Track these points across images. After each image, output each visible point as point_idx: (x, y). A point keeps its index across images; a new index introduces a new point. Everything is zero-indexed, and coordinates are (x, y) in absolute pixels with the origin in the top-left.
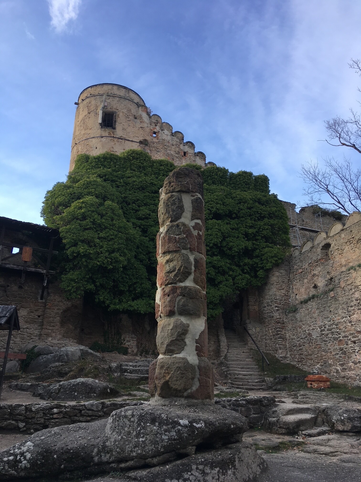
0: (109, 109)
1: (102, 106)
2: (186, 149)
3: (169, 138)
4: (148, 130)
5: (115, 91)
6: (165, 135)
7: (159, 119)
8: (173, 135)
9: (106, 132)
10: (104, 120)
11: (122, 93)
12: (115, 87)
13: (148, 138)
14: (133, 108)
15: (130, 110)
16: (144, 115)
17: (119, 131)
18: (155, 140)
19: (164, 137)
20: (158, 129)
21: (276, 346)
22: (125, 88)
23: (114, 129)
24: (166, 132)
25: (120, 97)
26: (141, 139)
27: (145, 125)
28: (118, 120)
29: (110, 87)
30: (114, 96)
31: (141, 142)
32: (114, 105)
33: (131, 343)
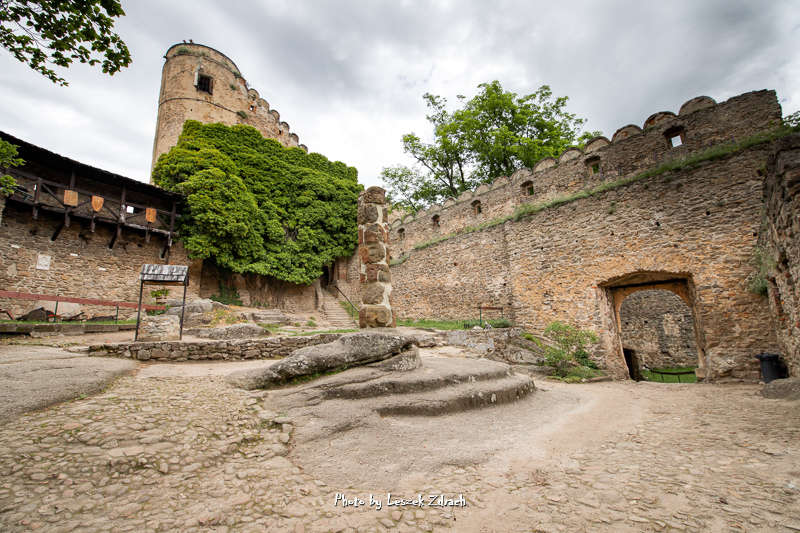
0: (205, 73)
1: (198, 67)
2: (282, 128)
3: (266, 115)
4: (245, 102)
5: (212, 55)
6: (262, 111)
7: (256, 95)
8: (269, 112)
9: (203, 96)
10: (200, 82)
11: (220, 59)
12: (212, 52)
13: (246, 111)
14: (232, 80)
15: (227, 79)
16: (242, 87)
17: (216, 98)
18: (252, 114)
19: (262, 113)
20: (255, 104)
22: (222, 55)
23: (211, 94)
24: (263, 108)
25: (218, 64)
26: (239, 110)
27: (243, 98)
28: (216, 87)
29: (206, 50)
30: (211, 61)
31: (238, 114)
32: (210, 70)
33: (245, 297)
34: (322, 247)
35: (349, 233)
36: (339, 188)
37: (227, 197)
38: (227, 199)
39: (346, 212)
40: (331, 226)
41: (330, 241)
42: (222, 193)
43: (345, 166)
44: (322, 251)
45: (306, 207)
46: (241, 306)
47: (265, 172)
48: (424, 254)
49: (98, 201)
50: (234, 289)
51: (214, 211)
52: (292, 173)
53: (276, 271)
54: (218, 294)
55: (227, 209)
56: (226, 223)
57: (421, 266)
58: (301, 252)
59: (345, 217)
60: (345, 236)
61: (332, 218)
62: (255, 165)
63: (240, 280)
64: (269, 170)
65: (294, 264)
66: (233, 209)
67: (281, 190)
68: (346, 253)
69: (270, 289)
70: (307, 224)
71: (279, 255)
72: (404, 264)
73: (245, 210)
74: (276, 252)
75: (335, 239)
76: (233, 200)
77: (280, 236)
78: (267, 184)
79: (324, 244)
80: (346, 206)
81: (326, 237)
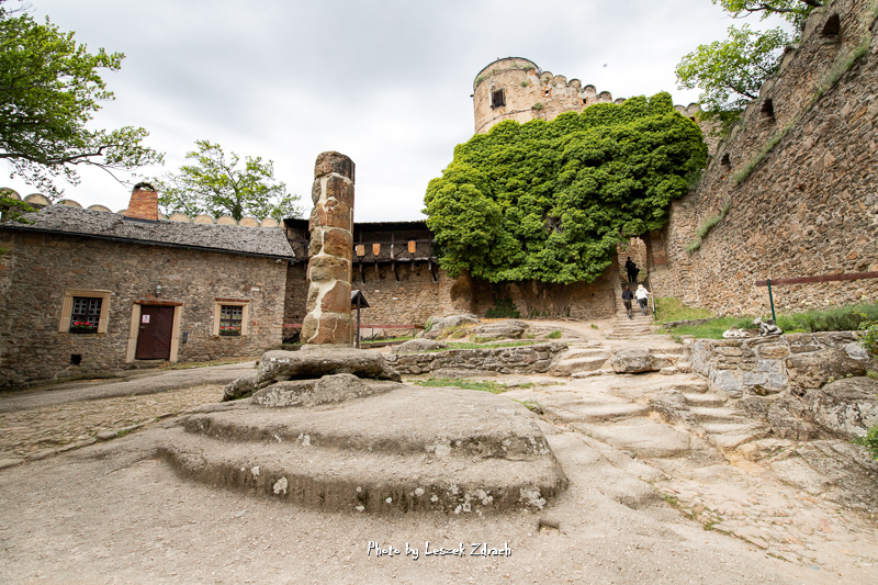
0: (497, 89)
1: (491, 87)
2: (586, 94)
3: (564, 91)
4: (539, 92)
5: (502, 66)
6: (559, 90)
7: (550, 76)
8: (567, 86)
9: (497, 113)
10: (494, 101)
11: (508, 65)
12: (500, 63)
13: (541, 101)
14: (521, 77)
15: (517, 79)
16: (534, 78)
17: (510, 106)
18: (548, 100)
19: (558, 92)
20: (549, 86)
21: (683, 291)
22: (510, 59)
23: (504, 105)
24: (559, 86)
25: (506, 71)
26: (533, 104)
27: (535, 88)
28: (507, 95)
29: (495, 65)
30: (500, 72)
31: (533, 108)
32: (501, 81)
33: (521, 307)
34: (602, 229)
35: (650, 195)
36: (621, 137)
37: (457, 209)
38: (457, 211)
39: (637, 167)
40: (610, 195)
41: (616, 217)
42: (451, 208)
43: (643, 99)
44: (603, 234)
45: (570, 183)
46: (517, 317)
47: (519, 164)
48: (750, 188)
49: (376, 247)
50: (509, 301)
51: (446, 227)
52: (555, 148)
53: (539, 274)
54: (494, 308)
55: (459, 222)
56: (460, 235)
57: (750, 213)
58: (569, 243)
59: (637, 175)
60: (643, 203)
61: (609, 185)
62: (506, 161)
63: (514, 289)
64: (524, 158)
65: (562, 260)
66: (464, 220)
67: (540, 175)
68: (652, 226)
69: (548, 295)
70: (572, 205)
71: (539, 255)
72: (728, 219)
73: (477, 216)
74: (537, 251)
75: (625, 210)
76: (463, 210)
77: (538, 231)
78: (520, 175)
79: (608, 224)
80: (638, 157)
81: (605, 214)
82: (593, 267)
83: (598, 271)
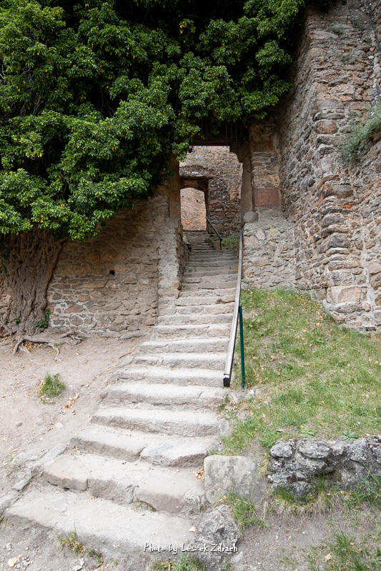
21: (325, 274)
82: (86, 188)
83: (101, 205)
